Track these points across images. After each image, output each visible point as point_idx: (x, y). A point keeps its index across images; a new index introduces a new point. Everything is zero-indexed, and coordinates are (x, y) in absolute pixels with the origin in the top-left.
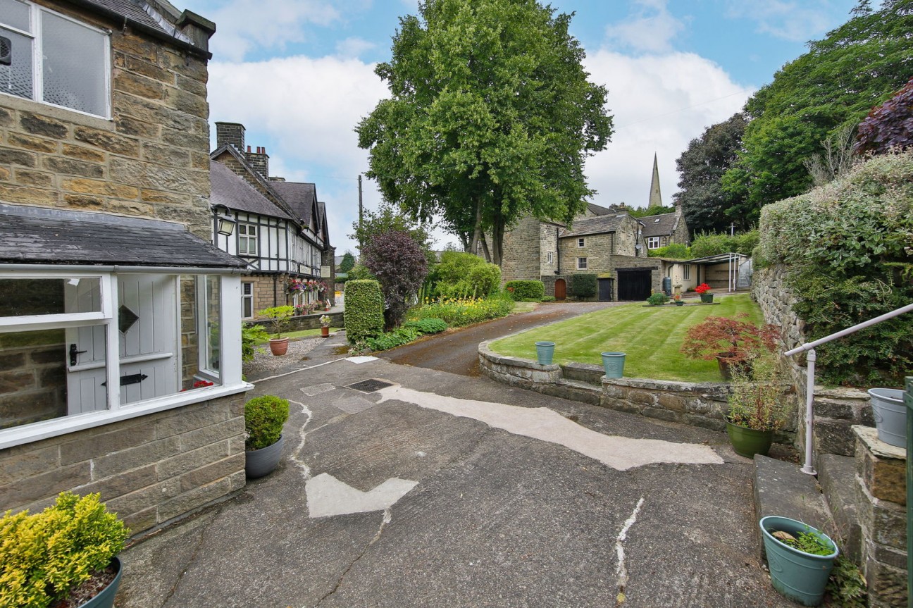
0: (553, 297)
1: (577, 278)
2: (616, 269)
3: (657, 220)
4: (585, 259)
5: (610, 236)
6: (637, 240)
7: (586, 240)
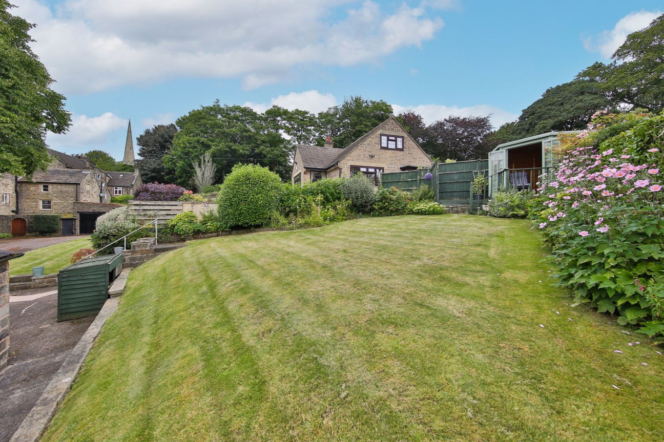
0: (10, 235)
1: (38, 218)
2: (78, 212)
3: (122, 176)
4: (49, 202)
5: (75, 186)
6: (101, 190)
7: (50, 187)
